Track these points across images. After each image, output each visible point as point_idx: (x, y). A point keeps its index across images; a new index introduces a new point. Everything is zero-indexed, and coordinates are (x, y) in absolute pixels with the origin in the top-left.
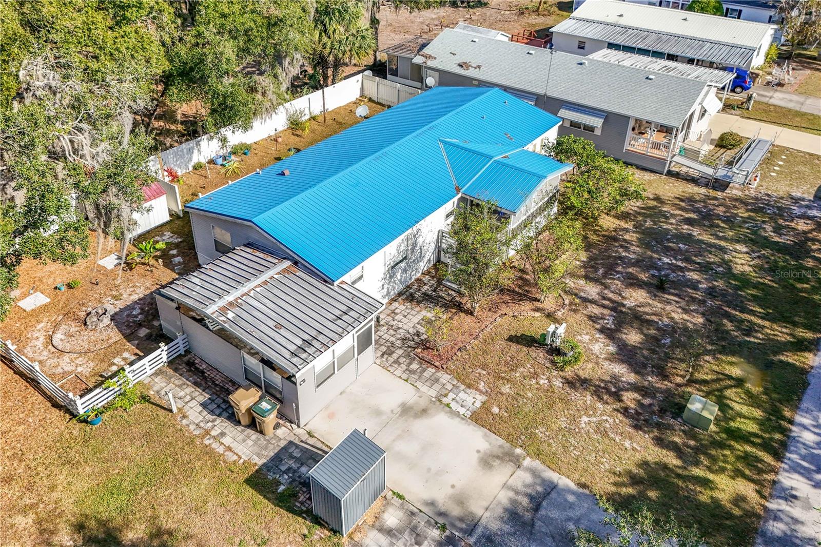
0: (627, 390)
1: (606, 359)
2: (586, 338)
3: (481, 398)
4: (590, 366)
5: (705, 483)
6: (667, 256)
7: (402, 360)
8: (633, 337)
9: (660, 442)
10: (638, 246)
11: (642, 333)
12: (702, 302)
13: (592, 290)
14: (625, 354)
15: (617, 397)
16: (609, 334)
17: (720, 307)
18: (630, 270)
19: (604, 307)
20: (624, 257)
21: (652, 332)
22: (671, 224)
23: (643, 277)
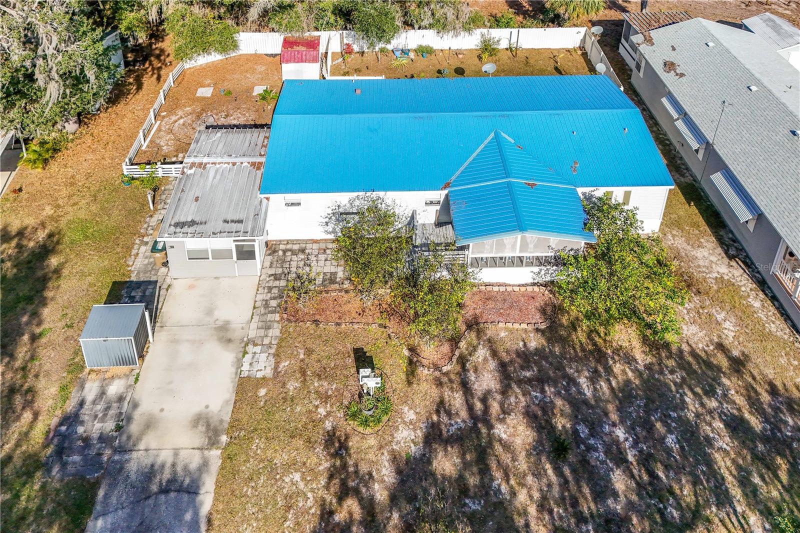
2: (411, 415)
3: (268, 372)
4: (372, 441)
6: (631, 430)
7: (275, 291)
8: (447, 463)
10: (612, 389)
13: (486, 381)
14: (414, 469)
15: (344, 493)
16: (434, 435)
18: (559, 403)
19: (470, 408)
20: (577, 384)
21: (473, 481)
22: (702, 405)
23: (561, 423)
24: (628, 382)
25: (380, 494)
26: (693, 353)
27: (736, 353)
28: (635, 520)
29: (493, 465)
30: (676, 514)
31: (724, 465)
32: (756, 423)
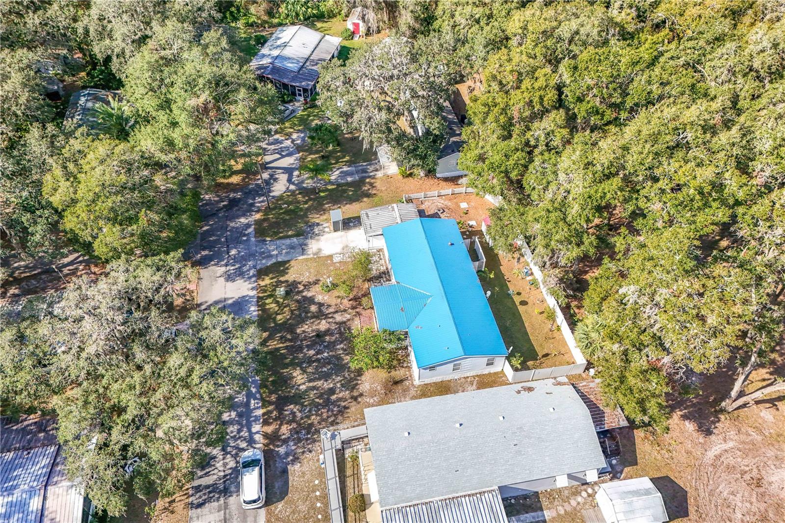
0: (303, 290)
1: (315, 295)
2: (326, 298)
3: (335, 261)
4: (318, 290)
5: (272, 278)
6: (327, 358)
8: (313, 308)
9: (287, 281)
10: (340, 354)
11: (312, 312)
12: (302, 341)
13: (339, 318)
14: (311, 300)
15: (305, 286)
16: (321, 305)
17: (295, 343)
18: (334, 338)
19: (329, 314)
20: (340, 344)
21: (309, 315)
22: (338, 382)
23: (327, 338)
24: (343, 360)
25: (304, 294)
26: (357, 384)
27: (359, 399)
28: (302, 355)
29: (314, 320)
30: (304, 366)
31: (319, 383)
32: (334, 397)
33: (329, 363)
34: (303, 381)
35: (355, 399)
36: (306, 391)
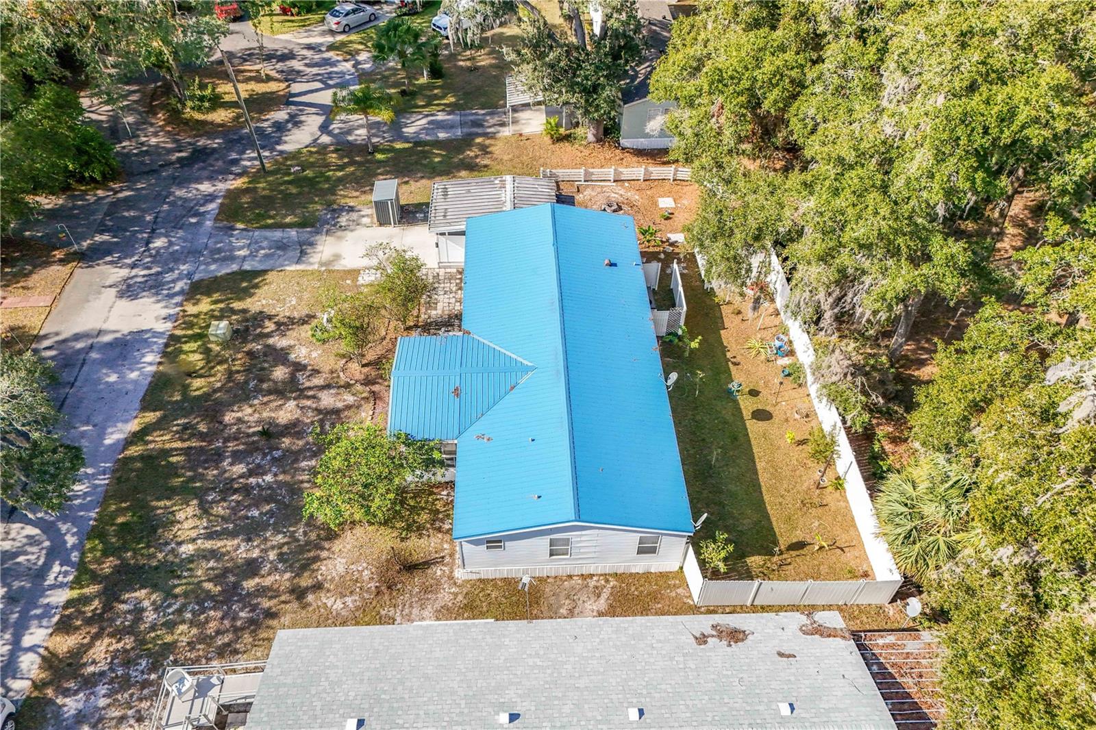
0: (272, 332)
1: (295, 345)
2: (314, 355)
3: (360, 282)
6: (269, 487)
8: (280, 373)
9: (244, 311)
10: (302, 482)
11: (273, 381)
12: (226, 440)
13: (328, 400)
14: (281, 356)
15: (278, 324)
16: (298, 367)
17: (210, 443)
18: (301, 443)
19: (310, 388)
20: (311, 458)
21: (265, 386)
22: (273, 548)
23: (286, 442)
25: (271, 341)
26: (317, 559)
27: (310, 598)
28: (215, 472)
29: (272, 397)
30: (210, 498)
31: (228, 544)
32: (250, 584)
33: (268, 500)
34: (193, 534)
35: (299, 594)
36: (191, 559)
